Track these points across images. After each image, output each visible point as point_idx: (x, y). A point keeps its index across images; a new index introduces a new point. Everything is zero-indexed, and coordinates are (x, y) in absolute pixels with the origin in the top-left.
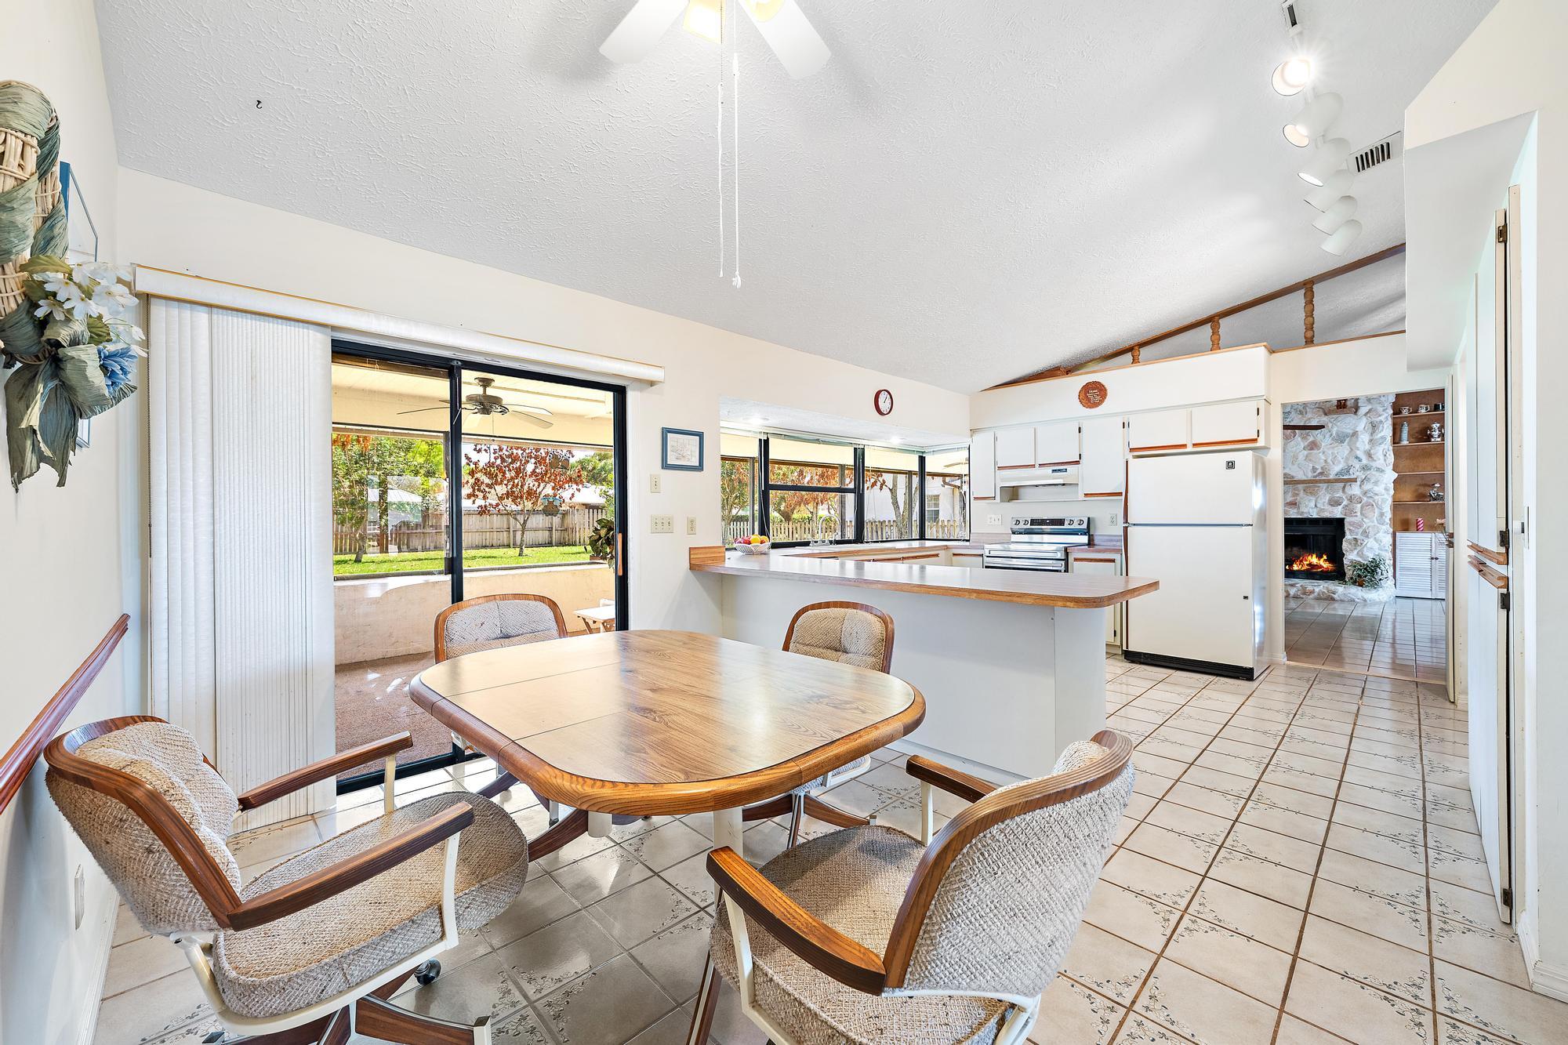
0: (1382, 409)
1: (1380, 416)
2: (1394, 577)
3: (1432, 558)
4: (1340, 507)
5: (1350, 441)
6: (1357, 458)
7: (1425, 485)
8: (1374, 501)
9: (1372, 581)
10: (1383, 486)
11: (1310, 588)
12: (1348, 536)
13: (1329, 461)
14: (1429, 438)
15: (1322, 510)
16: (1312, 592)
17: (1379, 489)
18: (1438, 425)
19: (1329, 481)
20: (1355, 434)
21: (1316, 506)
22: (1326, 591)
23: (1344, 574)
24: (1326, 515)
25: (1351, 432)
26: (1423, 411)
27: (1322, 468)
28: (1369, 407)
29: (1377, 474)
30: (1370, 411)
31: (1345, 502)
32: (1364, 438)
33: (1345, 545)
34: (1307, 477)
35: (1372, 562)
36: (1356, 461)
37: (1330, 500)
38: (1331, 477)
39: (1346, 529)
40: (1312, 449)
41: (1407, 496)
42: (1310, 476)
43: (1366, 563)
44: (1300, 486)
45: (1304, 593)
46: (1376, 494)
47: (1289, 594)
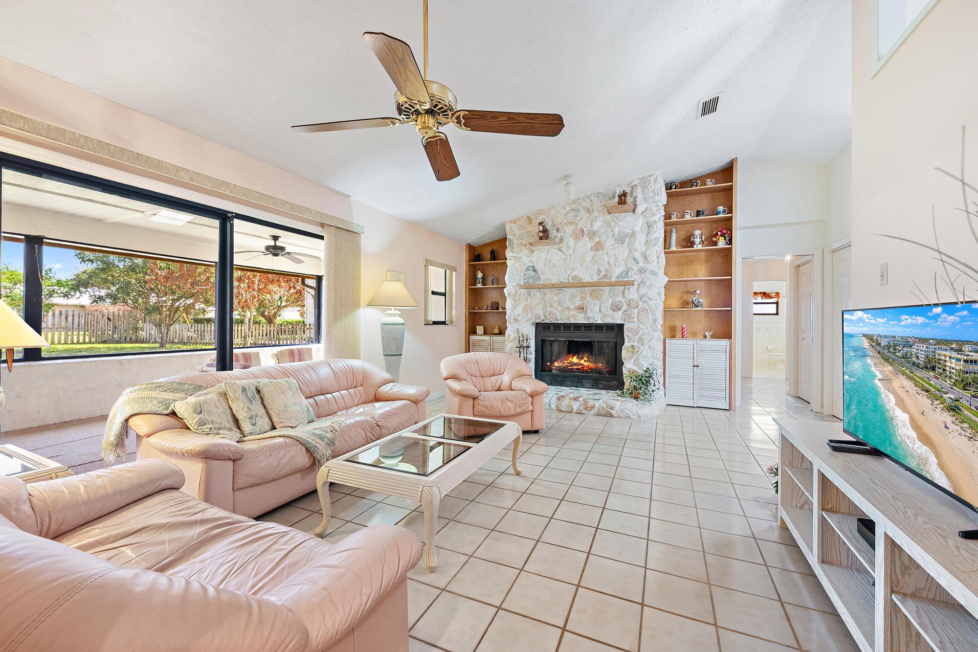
0: (656, 208)
1: (654, 215)
2: (664, 387)
3: (694, 366)
4: (620, 312)
5: (629, 242)
6: (635, 259)
7: (688, 292)
8: (648, 306)
9: (646, 394)
10: (656, 290)
11: (591, 403)
12: (627, 344)
13: (611, 262)
14: (692, 244)
15: (605, 315)
16: (593, 407)
17: (653, 293)
18: (699, 232)
19: (611, 285)
20: (633, 234)
21: (600, 310)
22: (605, 406)
23: (623, 383)
24: (609, 320)
25: (630, 232)
26: (688, 217)
27: (606, 270)
28: (646, 206)
29: (652, 277)
30: (646, 209)
31: (625, 307)
32: (641, 238)
33: (624, 354)
34: (593, 279)
35: (646, 372)
36: (634, 263)
37: (612, 305)
38: (613, 279)
39: (625, 335)
40: (597, 250)
41: (675, 303)
42: (596, 278)
43: (641, 372)
44: (587, 289)
45: (586, 409)
46: (650, 299)
47: (573, 410)
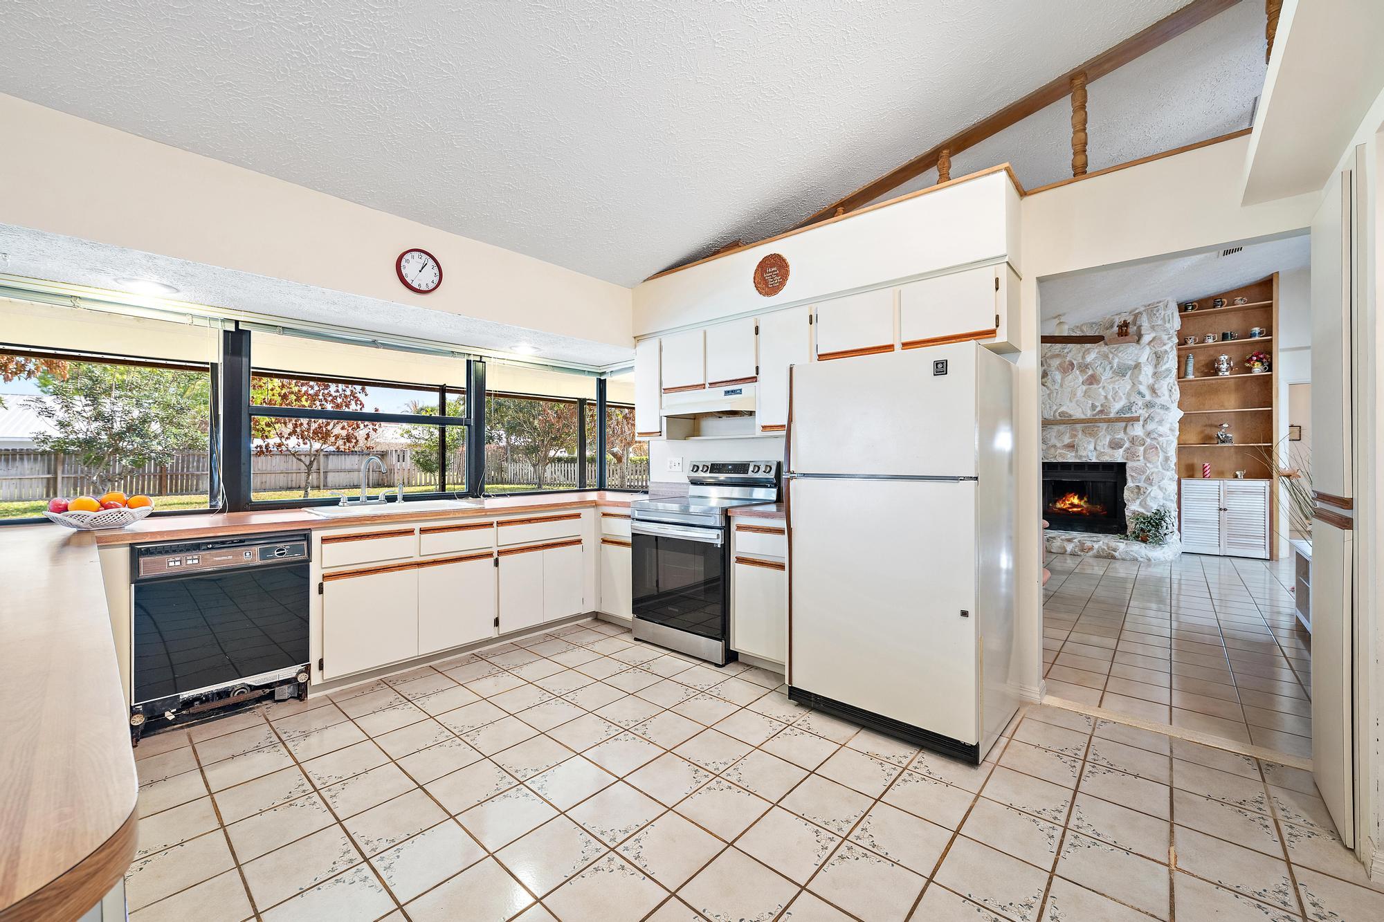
0: (1167, 337)
1: (1165, 344)
2: (1179, 530)
3: (1220, 509)
4: (1121, 451)
5: (1132, 374)
6: (1140, 393)
7: (1211, 426)
8: (1158, 444)
9: (1156, 536)
10: (1168, 425)
11: (1088, 544)
12: (1130, 484)
13: (1109, 397)
14: (1216, 371)
15: (1101, 454)
16: (1091, 549)
17: (1163, 429)
18: (1226, 357)
19: (1109, 421)
20: (1137, 366)
21: (1095, 448)
22: (1106, 548)
23: (1126, 527)
24: (1106, 459)
25: (1133, 363)
26: (1210, 341)
27: (1102, 405)
28: (1153, 335)
29: (1162, 412)
30: (1154, 339)
31: (1127, 445)
32: (1148, 370)
33: (1127, 494)
34: (1086, 415)
35: (1156, 514)
36: (1139, 397)
37: (1110, 442)
38: (1112, 415)
39: (1128, 475)
40: (1091, 384)
41: (1193, 438)
42: (1089, 414)
43: (1149, 514)
44: (1079, 426)
45: (1082, 550)
46: (1161, 435)
47: (1066, 551)
